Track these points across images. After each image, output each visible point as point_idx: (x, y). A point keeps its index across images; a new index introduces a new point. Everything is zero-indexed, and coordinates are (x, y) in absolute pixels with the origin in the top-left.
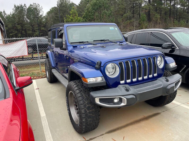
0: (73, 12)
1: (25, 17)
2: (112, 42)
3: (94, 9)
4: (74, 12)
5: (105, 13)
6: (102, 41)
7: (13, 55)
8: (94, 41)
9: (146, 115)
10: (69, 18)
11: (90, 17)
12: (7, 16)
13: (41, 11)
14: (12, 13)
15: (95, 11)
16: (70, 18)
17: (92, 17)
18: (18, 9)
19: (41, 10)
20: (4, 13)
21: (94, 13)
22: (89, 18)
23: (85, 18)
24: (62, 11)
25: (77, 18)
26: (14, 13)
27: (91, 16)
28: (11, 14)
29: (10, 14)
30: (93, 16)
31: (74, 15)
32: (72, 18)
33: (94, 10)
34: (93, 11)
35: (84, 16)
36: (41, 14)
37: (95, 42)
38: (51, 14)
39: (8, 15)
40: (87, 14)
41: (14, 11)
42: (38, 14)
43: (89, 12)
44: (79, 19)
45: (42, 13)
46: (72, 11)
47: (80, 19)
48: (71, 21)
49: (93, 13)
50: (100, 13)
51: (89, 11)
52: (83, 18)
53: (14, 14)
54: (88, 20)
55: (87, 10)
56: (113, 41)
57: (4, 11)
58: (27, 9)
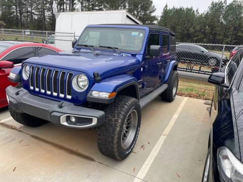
1: (222, 16)
18: (215, 7)
26: (209, 12)
28: (205, 13)
58: (227, 6)
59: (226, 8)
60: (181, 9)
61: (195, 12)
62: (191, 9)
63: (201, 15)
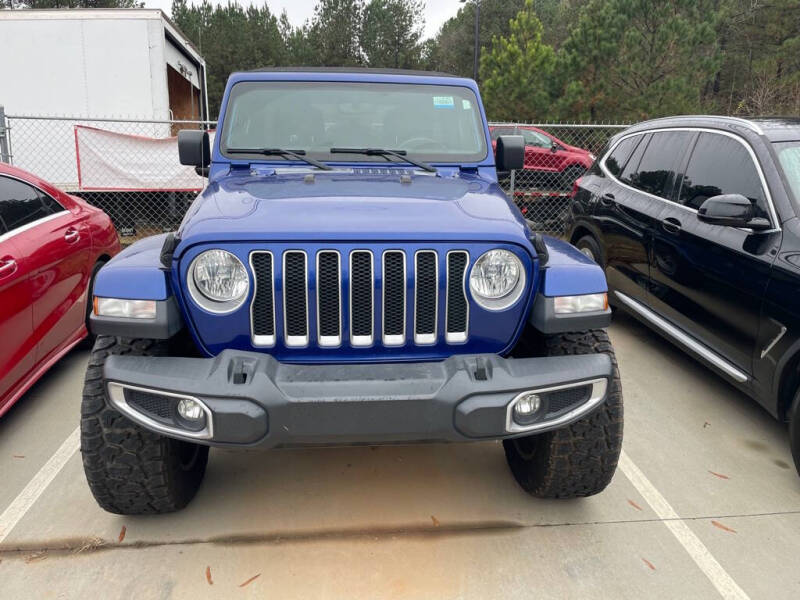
0: (523, 21)
1: (357, 39)
2: (415, 166)
3: (623, 10)
4: (527, 22)
5: (677, 28)
6: (370, 153)
7: (180, 181)
8: (334, 151)
9: (446, 517)
10: (501, 48)
11: (598, 47)
12: (292, 34)
13: (416, 17)
14: (310, 24)
15: (629, 16)
16: (506, 50)
17: (608, 45)
18: (335, 9)
19: (416, 13)
20: (283, 23)
21: (623, 28)
22: (595, 52)
23: (573, 50)
24: (500, 17)
25: (537, 50)
26: (318, 24)
27: (603, 43)
28: (308, 27)
29: (304, 28)
30: (611, 43)
31: (526, 34)
32: (512, 50)
33: (624, 13)
34: (621, 19)
35: (573, 42)
36: (413, 29)
37: (337, 157)
38: (454, 33)
39: (295, 32)
40: (585, 32)
41: (318, 17)
42: (404, 29)
43: (596, 23)
44: (545, 54)
45: (421, 25)
46: (520, 21)
47: (547, 55)
48: (508, 61)
49: (614, 30)
50: (651, 29)
51: (599, 21)
52: (567, 49)
53: (316, 27)
54: (586, 59)
55: (592, 12)
56: (417, 161)
57: (284, 16)
58: (367, 9)
59: (365, 12)
60: (232, 9)
61: (279, 23)
62: (266, 13)
63: (299, 33)
